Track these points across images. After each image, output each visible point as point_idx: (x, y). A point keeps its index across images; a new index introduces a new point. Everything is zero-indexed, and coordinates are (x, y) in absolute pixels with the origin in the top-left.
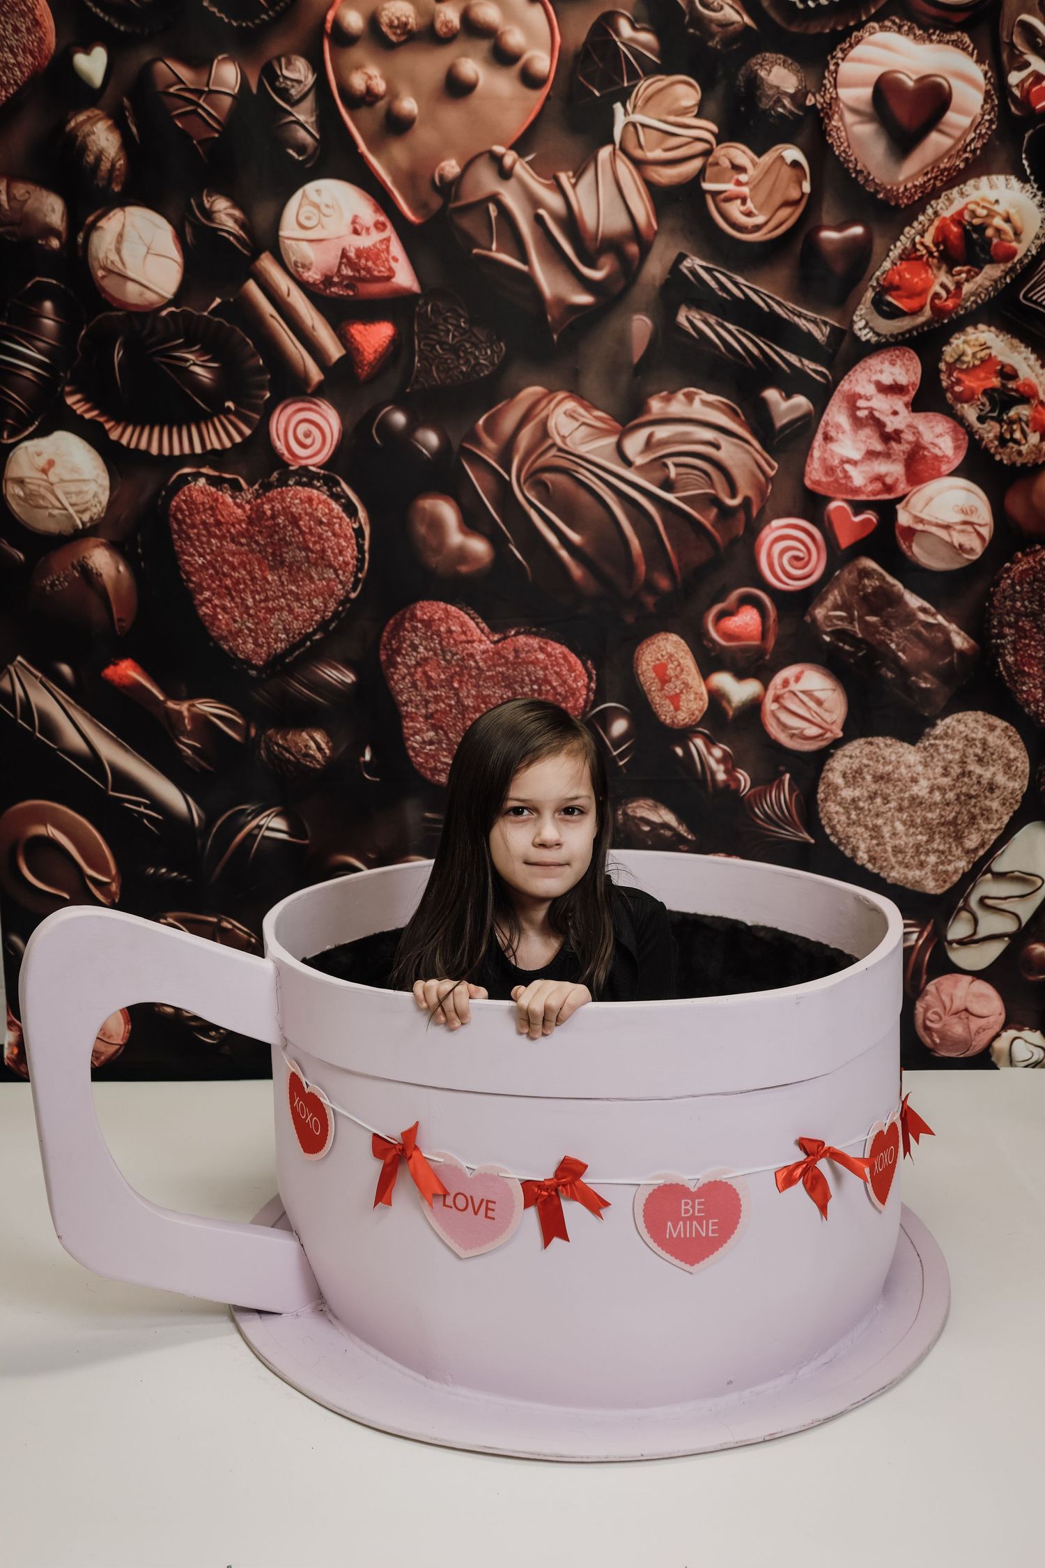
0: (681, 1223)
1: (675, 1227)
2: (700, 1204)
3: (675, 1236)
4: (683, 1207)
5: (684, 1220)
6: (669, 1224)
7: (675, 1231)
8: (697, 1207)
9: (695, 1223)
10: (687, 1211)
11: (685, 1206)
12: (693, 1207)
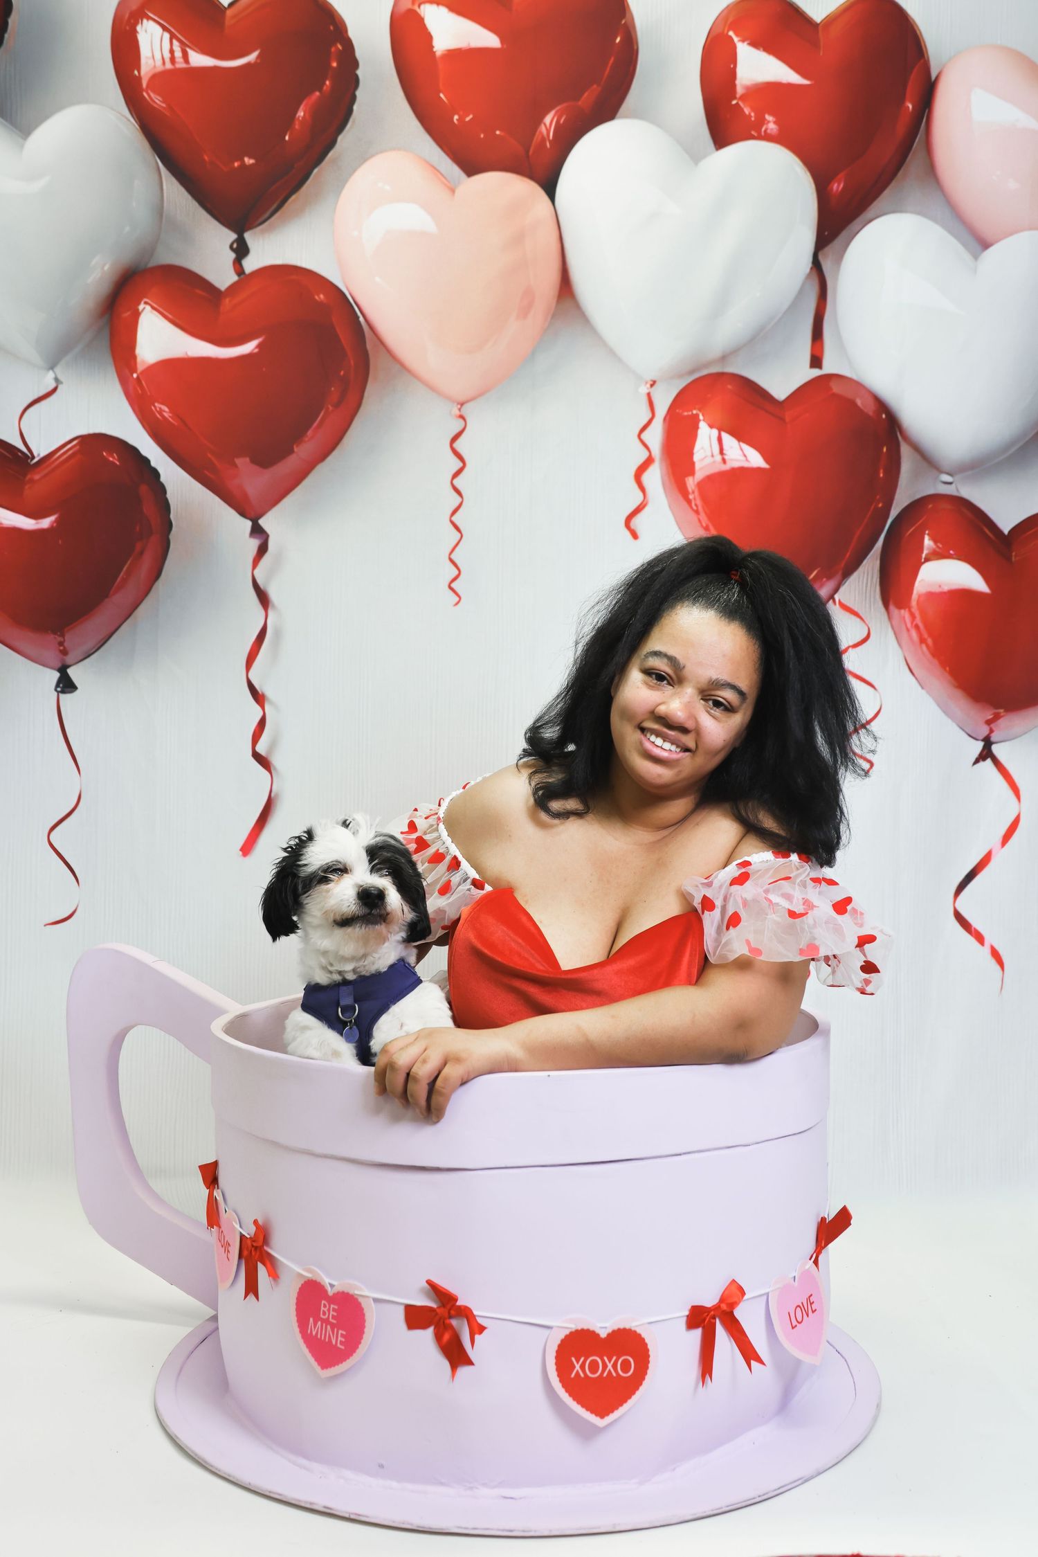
0: (319, 1323)
1: (315, 1324)
2: (334, 1310)
3: (314, 1333)
4: (322, 1308)
5: (323, 1321)
6: (311, 1320)
7: (315, 1328)
8: (331, 1313)
9: (329, 1327)
10: (324, 1313)
11: (324, 1307)
12: (329, 1310)
